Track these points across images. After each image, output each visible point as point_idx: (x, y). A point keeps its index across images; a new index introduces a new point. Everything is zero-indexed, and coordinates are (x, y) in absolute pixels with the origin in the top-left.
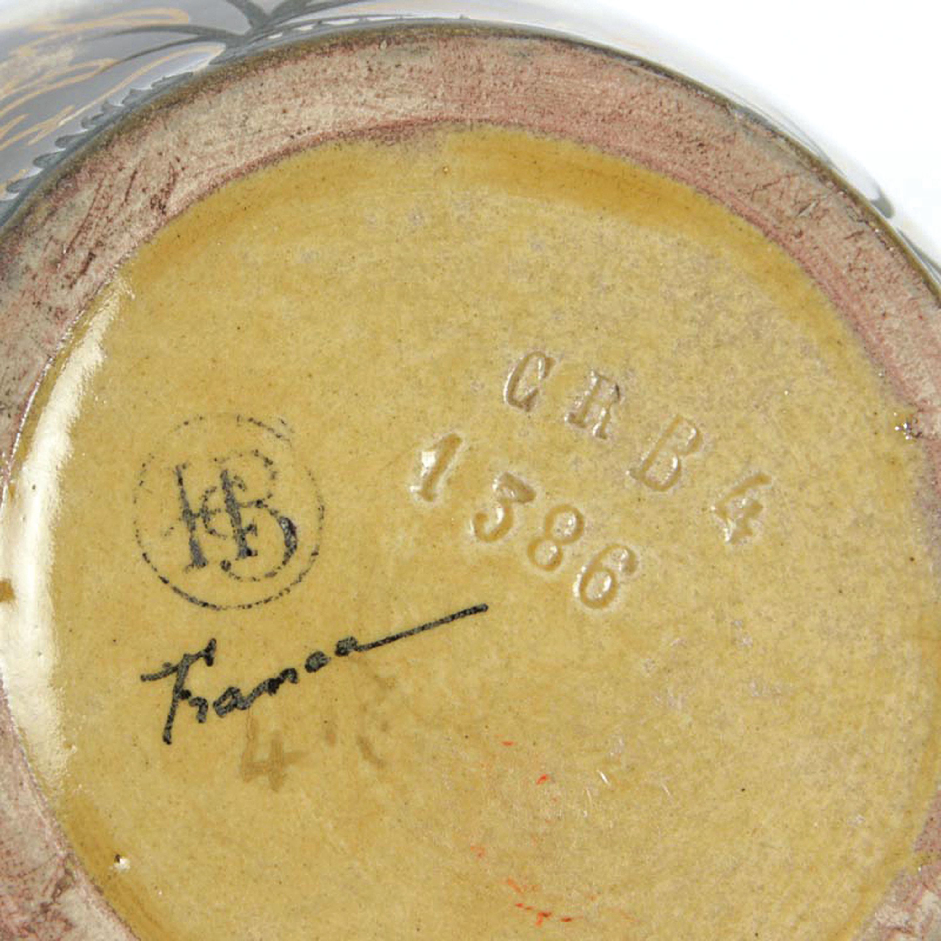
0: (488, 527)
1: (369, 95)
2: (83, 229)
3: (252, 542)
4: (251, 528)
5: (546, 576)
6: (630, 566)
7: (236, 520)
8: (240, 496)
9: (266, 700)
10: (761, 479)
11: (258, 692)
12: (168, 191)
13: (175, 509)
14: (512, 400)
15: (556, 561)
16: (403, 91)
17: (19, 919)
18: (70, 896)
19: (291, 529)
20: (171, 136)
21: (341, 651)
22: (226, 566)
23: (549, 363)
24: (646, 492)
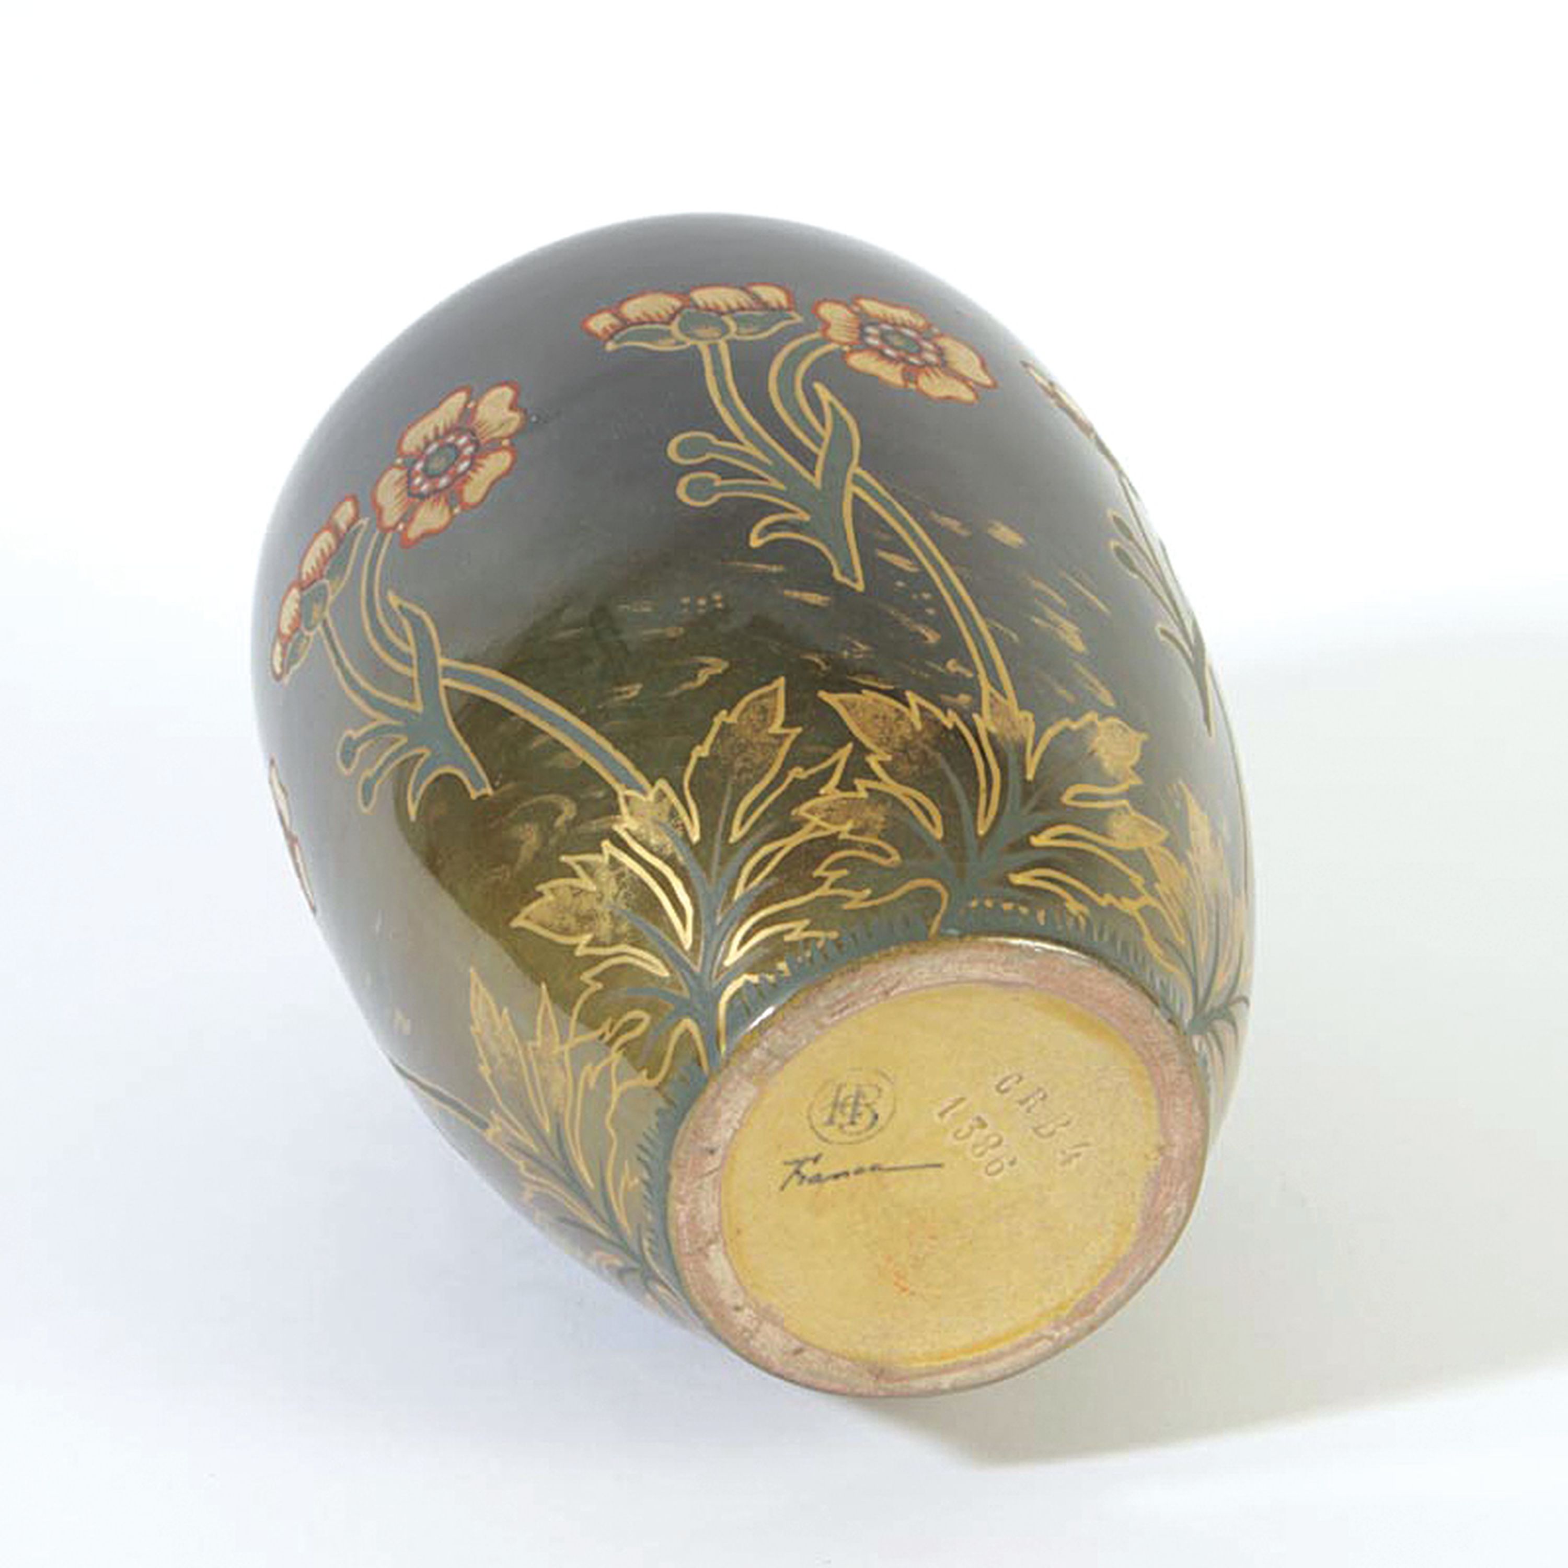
0: (960, 1135)
1: (1000, 969)
2: (849, 996)
3: (857, 1120)
4: (860, 1115)
5: (974, 1159)
6: (1012, 1163)
7: (854, 1110)
8: (861, 1101)
9: (832, 1183)
10: (1086, 1145)
11: (828, 1178)
12: (892, 989)
13: (831, 1100)
14: (998, 1088)
15: (982, 1154)
16: (1017, 972)
17: (687, 1250)
18: (713, 1247)
19: (876, 1117)
20: (905, 969)
21: (873, 1169)
22: (841, 1127)
23: (1021, 1079)
24: (1035, 1137)
